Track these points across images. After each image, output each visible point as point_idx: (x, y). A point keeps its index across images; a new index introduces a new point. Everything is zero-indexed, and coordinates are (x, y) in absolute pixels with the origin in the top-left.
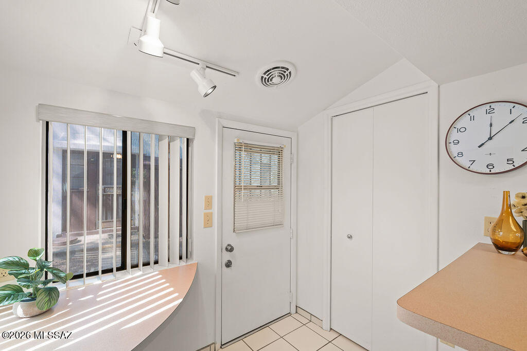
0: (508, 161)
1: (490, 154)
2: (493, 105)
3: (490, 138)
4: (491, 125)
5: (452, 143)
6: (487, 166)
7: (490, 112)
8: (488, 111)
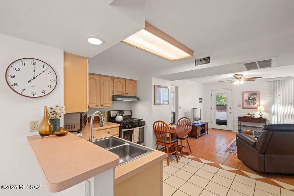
0: (42, 91)
1: (34, 87)
2: (35, 61)
3: (34, 78)
4: (34, 71)
5: (10, 76)
6: (32, 93)
7: (34, 63)
8: (33, 63)
